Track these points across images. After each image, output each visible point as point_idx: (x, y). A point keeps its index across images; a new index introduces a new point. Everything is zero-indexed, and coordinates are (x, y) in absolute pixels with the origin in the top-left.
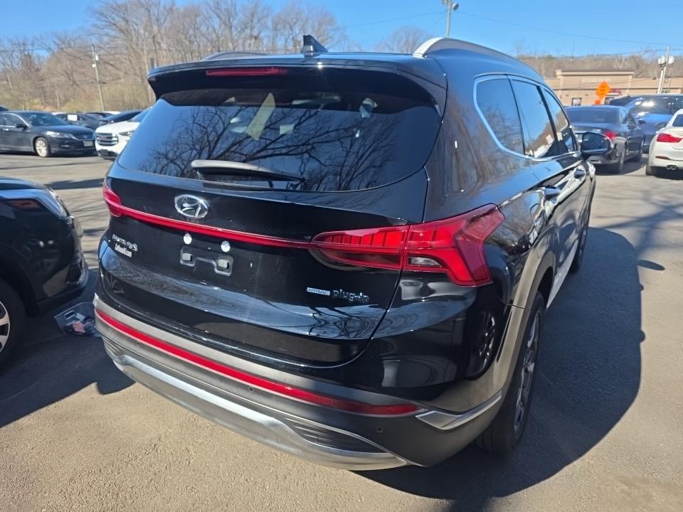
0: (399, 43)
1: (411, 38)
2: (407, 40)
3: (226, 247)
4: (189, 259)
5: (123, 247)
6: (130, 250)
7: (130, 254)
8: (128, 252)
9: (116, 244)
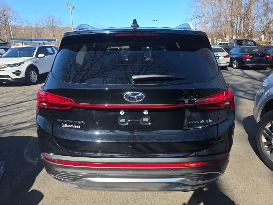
0: (46, 20)
1: (51, 19)
2: (49, 20)
3: (146, 113)
4: (125, 122)
5: (71, 124)
6: (78, 125)
7: (79, 127)
8: (76, 126)
9: (63, 124)
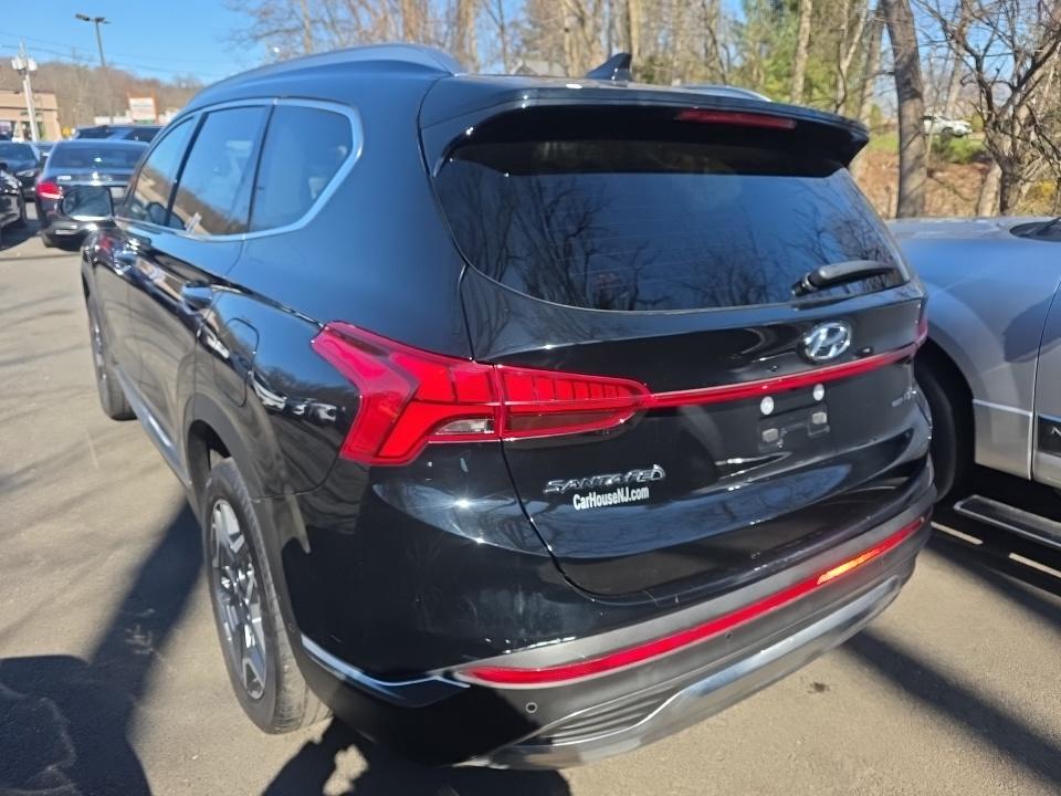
4: (777, 437)
5: (612, 489)
6: (641, 485)
7: (643, 493)
8: (633, 491)
9: (577, 497)
